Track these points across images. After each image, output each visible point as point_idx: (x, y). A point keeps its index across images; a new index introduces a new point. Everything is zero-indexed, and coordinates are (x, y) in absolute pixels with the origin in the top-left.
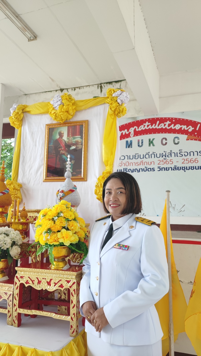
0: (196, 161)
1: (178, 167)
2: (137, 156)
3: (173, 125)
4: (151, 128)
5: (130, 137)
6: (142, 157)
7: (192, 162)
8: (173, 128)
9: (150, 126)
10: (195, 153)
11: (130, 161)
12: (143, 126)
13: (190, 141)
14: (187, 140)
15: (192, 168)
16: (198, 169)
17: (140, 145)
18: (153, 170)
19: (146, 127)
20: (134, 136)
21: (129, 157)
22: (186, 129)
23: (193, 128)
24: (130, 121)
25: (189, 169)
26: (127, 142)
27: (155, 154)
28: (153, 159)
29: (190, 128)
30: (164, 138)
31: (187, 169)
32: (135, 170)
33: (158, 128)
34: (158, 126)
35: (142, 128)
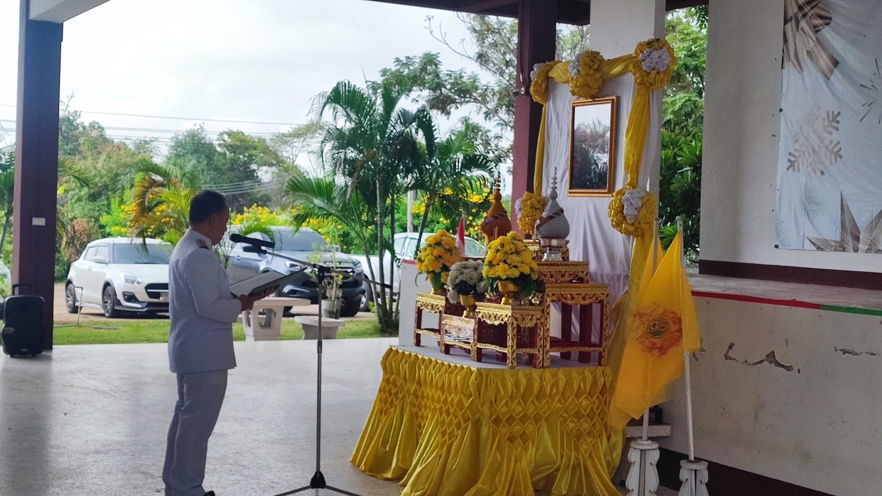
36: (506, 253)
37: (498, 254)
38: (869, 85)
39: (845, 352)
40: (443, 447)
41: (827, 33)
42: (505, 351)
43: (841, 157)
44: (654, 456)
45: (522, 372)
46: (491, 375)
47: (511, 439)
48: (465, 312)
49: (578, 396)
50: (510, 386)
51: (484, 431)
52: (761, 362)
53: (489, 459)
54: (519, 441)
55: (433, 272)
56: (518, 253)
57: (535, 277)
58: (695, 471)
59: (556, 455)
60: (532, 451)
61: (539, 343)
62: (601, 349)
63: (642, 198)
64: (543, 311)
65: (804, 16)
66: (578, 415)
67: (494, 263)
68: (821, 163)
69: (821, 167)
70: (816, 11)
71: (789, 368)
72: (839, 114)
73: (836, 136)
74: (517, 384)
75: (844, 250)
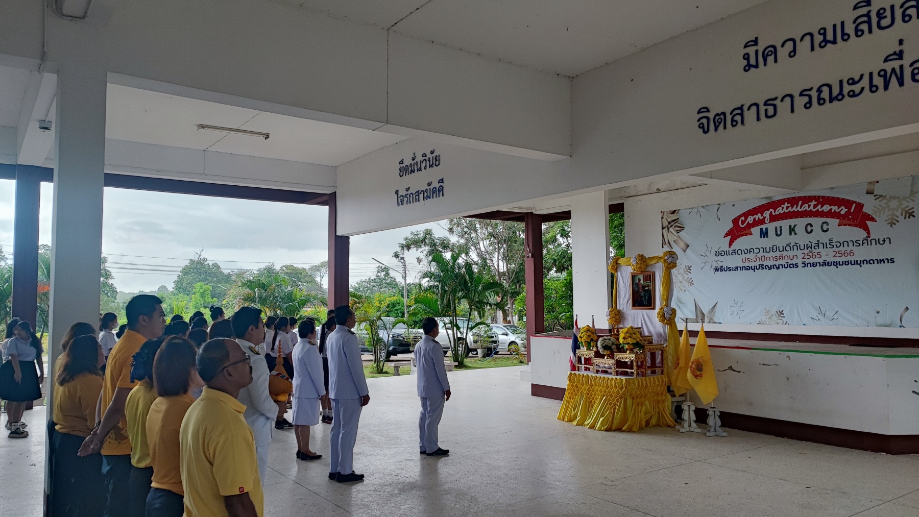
0: (852, 254)
1: (828, 262)
2: (775, 248)
3: (820, 206)
4: (792, 210)
5: (765, 223)
6: (781, 249)
7: (846, 255)
8: (820, 210)
9: (790, 208)
11: (766, 255)
12: (781, 208)
13: (842, 227)
15: (846, 263)
16: (854, 264)
17: (779, 233)
18: (796, 266)
19: (785, 210)
21: (765, 250)
22: (837, 211)
23: (847, 210)
24: (764, 202)
25: (842, 265)
26: (761, 229)
27: (798, 245)
28: (795, 252)
29: (842, 210)
30: (808, 224)
31: (840, 265)
32: (773, 266)
33: (800, 210)
34: (801, 208)
35: (779, 211)
36: (631, 334)
37: (627, 335)
39: (764, 365)
40: (611, 410)
41: (681, 234)
42: (633, 371)
43: (693, 284)
44: (693, 408)
45: (639, 378)
46: (631, 381)
47: (638, 405)
48: (606, 357)
49: (658, 386)
50: (636, 383)
51: (629, 402)
52: (726, 370)
53: (630, 413)
54: (640, 405)
55: (587, 342)
56: (635, 334)
57: (640, 342)
58: (714, 411)
59: (651, 409)
60: (644, 408)
61: (644, 367)
62: (662, 368)
63: (672, 310)
64: (644, 355)
65: (671, 226)
66: (658, 394)
67: (626, 338)
69: (684, 289)
70: (677, 224)
71: (739, 372)
72: (691, 266)
73: (690, 276)
74: (638, 385)
75: (698, 322)
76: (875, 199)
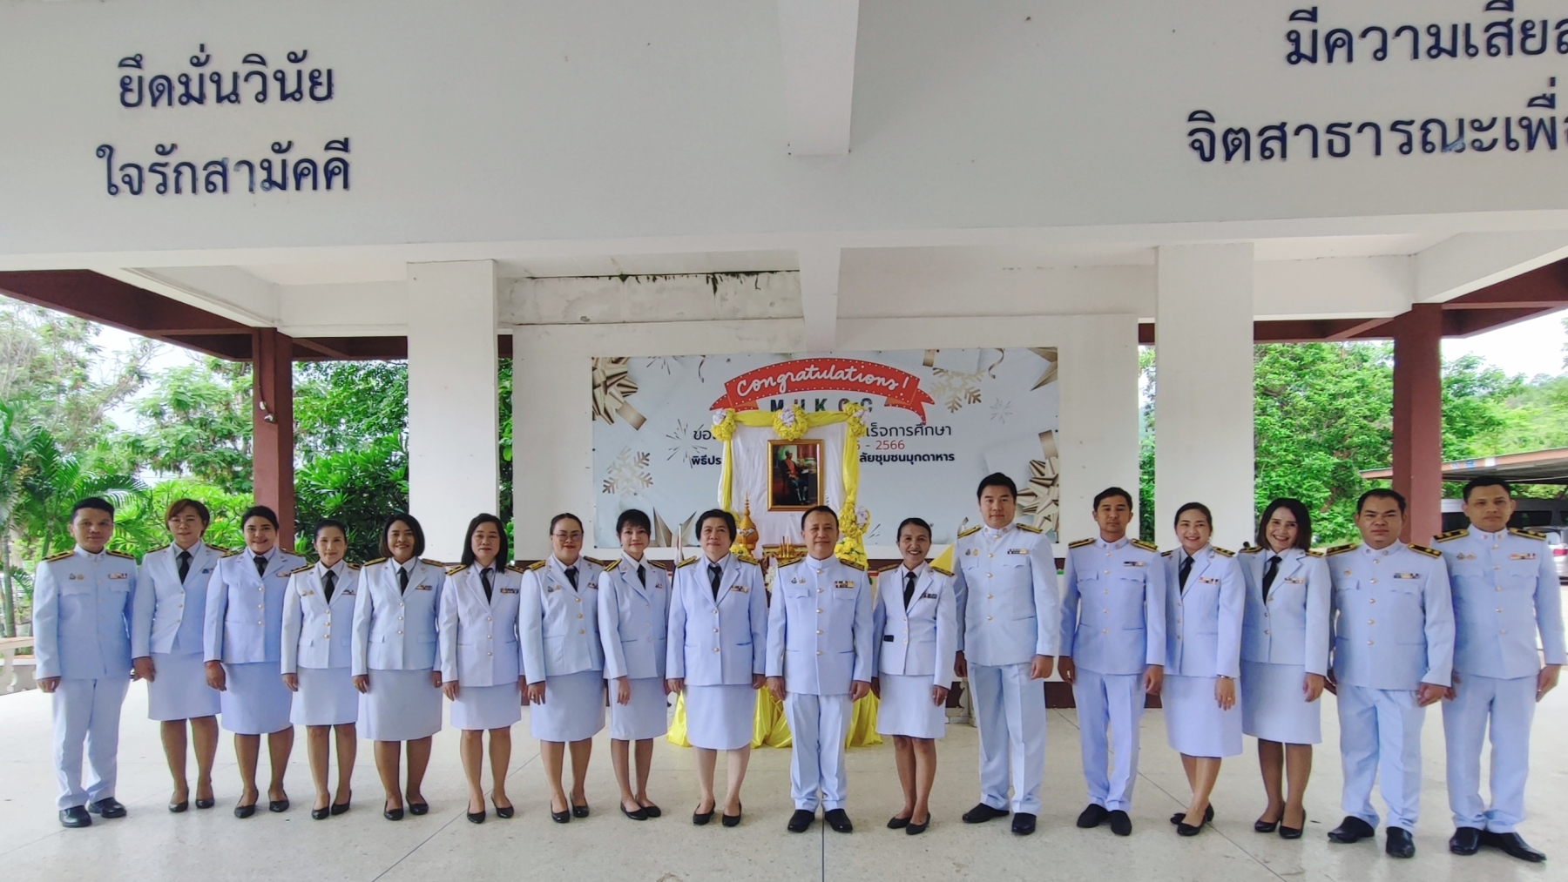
0: (901, 446)
1: (869, 456)
3: (861, 375)
4: (820, 377)
5: (779, 393)
7: (894, 446)
8: (861, 381)
9: (818, 373)
10: (900, 431)
12: (804, 373)
13: (891, 408)
14: (886, 405)
15: (894, 458)
16: (904, 460)
17: (799, 407)
19: (810, 375)
20: (787, 392)
22: (884, 384)
23: (897, 384)
24: (780, 360)
25: (888, 460)
26: (773, 402)
29: (891, 383)
30: (843, 400)
31: (885, 460)
33: (832, 378)
34: (833, 375)
35: (802, 376)
38: (674, 436)
41: (631, 399)
43: (652, 483)
65: (612, 384)
68: (634, 488)
69: (633, 491)
70: (623, 381)
72: (648, 454)
73: (646, 470)
75: (659, 546)
76: (934, 374)
